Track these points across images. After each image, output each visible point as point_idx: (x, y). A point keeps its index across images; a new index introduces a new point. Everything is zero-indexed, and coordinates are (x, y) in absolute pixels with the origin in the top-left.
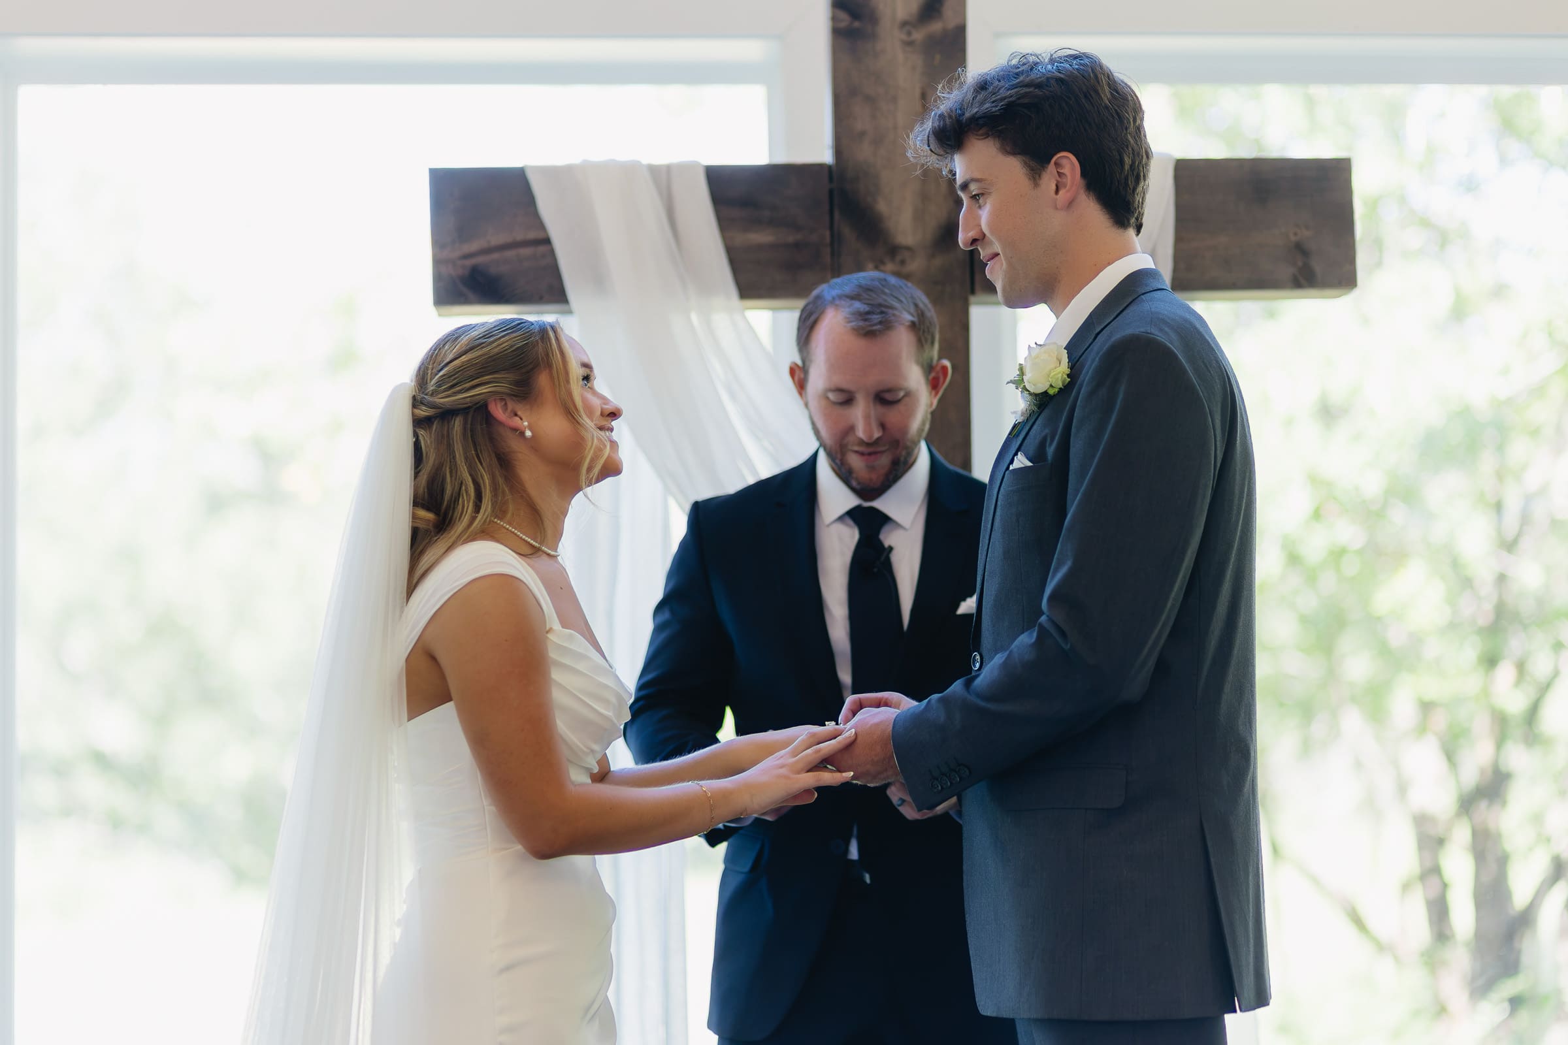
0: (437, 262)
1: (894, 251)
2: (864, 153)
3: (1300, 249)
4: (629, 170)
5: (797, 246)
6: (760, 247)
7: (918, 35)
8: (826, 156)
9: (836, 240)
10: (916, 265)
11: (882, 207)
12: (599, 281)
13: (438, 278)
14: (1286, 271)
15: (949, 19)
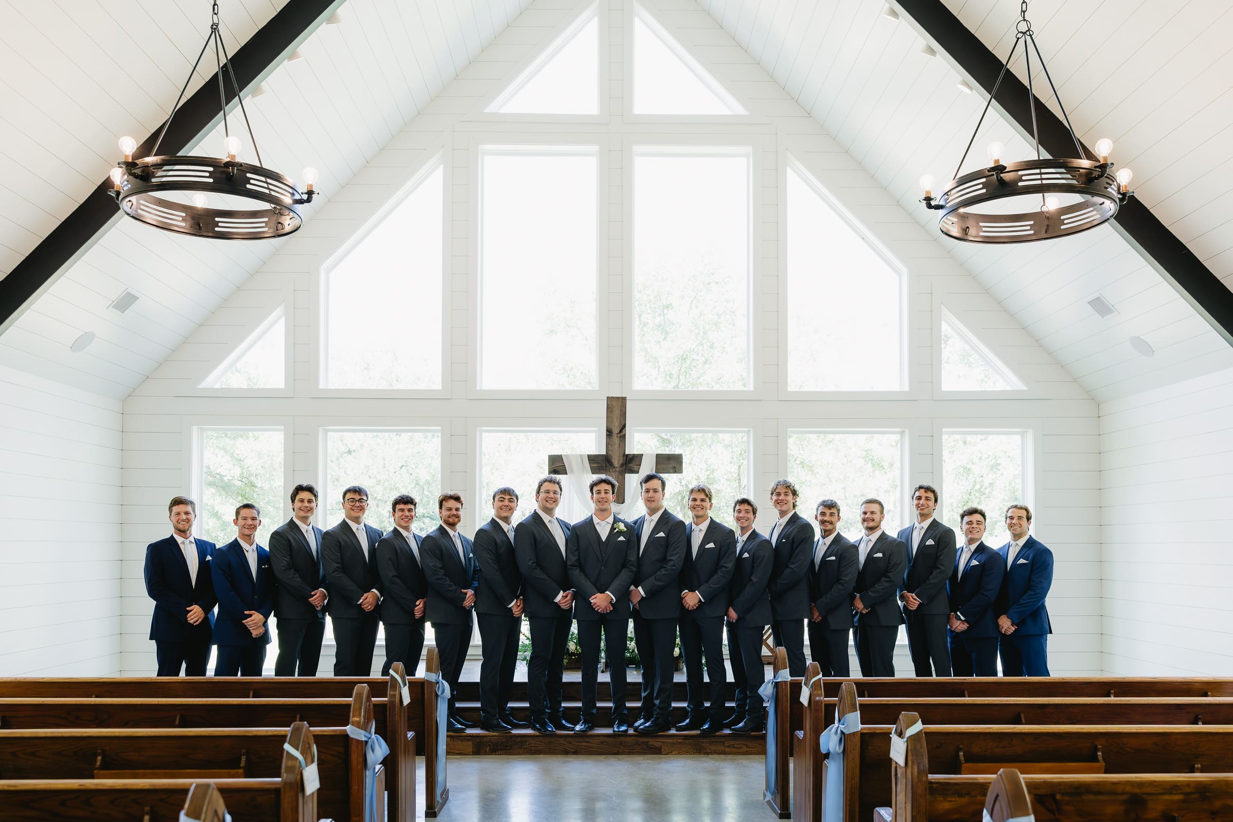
0: (549, 468)
1: (614, 467)
2: (610, 453)
3: (674, 467)
4: (576, 455)
5: (601, 466)
6: (594, 467)
7: (619, 435)
8: (605, 453)
9: (606, 467)
10: (617, 470)
11: (613, 461)
12: (572, 472)
13: (549, 471)
14: (672, 471)
15: (623, 433)
